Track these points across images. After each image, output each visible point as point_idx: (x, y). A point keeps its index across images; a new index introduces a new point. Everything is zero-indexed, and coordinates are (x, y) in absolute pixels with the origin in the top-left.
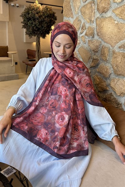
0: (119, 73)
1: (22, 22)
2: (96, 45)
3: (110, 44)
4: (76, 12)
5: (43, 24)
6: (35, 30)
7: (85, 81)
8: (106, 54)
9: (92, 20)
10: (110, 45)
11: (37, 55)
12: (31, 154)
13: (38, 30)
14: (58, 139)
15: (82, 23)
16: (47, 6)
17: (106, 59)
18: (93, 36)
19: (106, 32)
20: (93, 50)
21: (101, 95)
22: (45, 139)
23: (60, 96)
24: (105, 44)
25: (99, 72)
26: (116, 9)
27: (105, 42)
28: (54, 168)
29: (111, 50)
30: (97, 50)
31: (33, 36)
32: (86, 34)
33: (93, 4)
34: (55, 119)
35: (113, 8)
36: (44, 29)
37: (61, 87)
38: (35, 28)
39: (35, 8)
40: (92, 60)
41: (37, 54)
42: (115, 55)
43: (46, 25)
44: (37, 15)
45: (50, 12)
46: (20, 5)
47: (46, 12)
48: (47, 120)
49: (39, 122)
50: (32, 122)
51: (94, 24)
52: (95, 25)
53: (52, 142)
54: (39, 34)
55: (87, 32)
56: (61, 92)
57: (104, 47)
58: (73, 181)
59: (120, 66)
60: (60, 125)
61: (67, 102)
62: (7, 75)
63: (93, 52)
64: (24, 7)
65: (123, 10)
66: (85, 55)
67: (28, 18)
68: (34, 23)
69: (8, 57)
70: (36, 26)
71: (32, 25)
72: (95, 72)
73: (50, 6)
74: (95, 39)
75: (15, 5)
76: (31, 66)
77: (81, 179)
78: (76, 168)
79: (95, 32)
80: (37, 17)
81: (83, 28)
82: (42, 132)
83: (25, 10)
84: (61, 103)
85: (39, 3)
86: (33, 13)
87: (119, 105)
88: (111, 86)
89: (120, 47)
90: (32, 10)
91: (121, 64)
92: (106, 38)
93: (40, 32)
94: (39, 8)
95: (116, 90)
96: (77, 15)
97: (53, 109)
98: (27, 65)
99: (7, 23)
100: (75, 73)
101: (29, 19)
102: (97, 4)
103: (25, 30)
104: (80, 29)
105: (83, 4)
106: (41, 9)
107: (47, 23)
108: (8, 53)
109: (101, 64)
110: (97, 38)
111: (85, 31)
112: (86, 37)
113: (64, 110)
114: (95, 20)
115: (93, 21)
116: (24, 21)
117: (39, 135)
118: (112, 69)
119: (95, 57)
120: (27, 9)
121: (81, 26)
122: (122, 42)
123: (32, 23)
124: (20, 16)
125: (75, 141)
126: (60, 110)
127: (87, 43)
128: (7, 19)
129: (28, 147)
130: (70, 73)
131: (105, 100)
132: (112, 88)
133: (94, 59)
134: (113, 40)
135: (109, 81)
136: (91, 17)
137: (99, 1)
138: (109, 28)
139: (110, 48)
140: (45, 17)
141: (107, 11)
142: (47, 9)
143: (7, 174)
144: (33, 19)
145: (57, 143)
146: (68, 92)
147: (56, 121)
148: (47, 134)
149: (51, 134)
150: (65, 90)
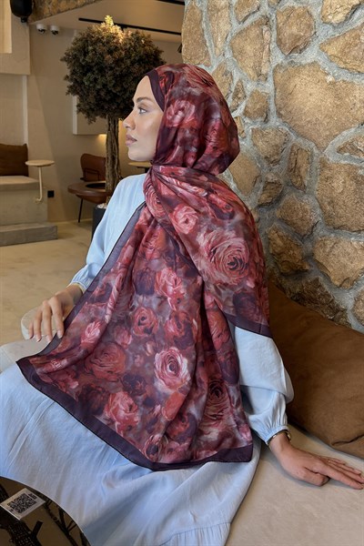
0: (338, 222)
1: (67, 77)
2: (273, 142)
3: (314, 141)
4: (217, 50)
5: (127, 84)
6: (104, 100)
7: (229, 253)
8: (303, 170)
9: (264, 71)
10: (313, 145)
11: (108, 172)
12: (87, 459)
13: (111, 101)
14: (160, 424)
15: (235, 82)
16: (137, 33)
17: (302, 183)
18: (266, 118)
19: (302, 107)
20: (266, 158)
21: (287, 284)
22: (124, 421)
23: (163, 299)
24: (300, 140)
25: (282, 220)
26: (329, 42)
27: (299, 135)
29: (315, 158)
30: (276, 157)
31: (98, 118)
32: (246, 113)
33: (265, 28)
34: (155, 367)
35: (322, 38)
37: (165, 271)
38: (102, 94)
39: (103, 38)
40: (262, 186)
41: (110, 168)
42: (327, 171)
44: (108, 56)
45: (146, 47)
46: (61, 28)
47: (135, 47)
48: (134, 367)
49: (112, 372)
50: (92, 370)
51: (267, 84)
52: (272, 87)
53: (146, 433)
54: (114, 112)
55: (250, 105)
56: (165, 288)
57: (295, 149)
58: (205, 531)
59: (341, 203)
60: (169, 386)
61: (182, 316)
62: (23, 228)
63: (265, 165)
64: (72, 35)
65: (348, 45)
66: (242, 171)
67: (83, 67)
68: (101, 80)
69: (27, 175)
70: (107, 89)
71: (94, 86)
72: (272, 220)
73: (146, 33)
74: (270, 127)
75: (49, 27)
76: (93, 202)
77: (228, 525)
78: (214, 494)
79: (272, 107)
80: (111, 62)
81: (238, 94)
82: (119, 402)
83: (75, 44)
84: (164, 318)
85: (115, 24)
86: (99, 50)
87: (339, 314)
88: (317, 258)
89: (340, 150)
90: (94, 44)
91: (343, 197)
92: (303, 123)
93: (119, 105)
94: (114, 38)
95: (331, 270)
96: (222, 59)
97: (147, 335)
98: (83, 198)
99: (25, 79)
100: (200, 224)
101: (87, 69)
102: (278, 28)
103: (75, 99)
104: (230, 98)
105: (236, 27)
106: (121, 41)
108: (27, 163)
109: (287, 197)
110: (278, 124)
111: (244, 103)
112: (247, 120)
113: (176, 342)
114: (271, 73)
115: (267, 74)
116: (72, 74)
117: (108, 410)
118: (319, 211)
119: (271, 177)
120: (81, 40)
121: (233, 90)
122: (346, 136)
123: (96, 80)
124: (61, 60)
125: (213, 423)
126: (164, 339)
127: (248, 138)
128: (24, 67)
130: (187, 222)
131: (300, 298)
132: (318, 264)
133: (269, 183)
134: (322, 128)
135: (309, 245)
136: (260, 63)
137: (281, 19)
138: (311, 95)
139: (312, 152)
140: (131, 62)
141: (305, 48)
142: (138, 39)
143: (19, 512)
144: (98, 69)
145: (157, 436)
146: (182, 286)
147: (158, 372)
148: (131, 407)
149: (142, 408)
150: (176, 281)
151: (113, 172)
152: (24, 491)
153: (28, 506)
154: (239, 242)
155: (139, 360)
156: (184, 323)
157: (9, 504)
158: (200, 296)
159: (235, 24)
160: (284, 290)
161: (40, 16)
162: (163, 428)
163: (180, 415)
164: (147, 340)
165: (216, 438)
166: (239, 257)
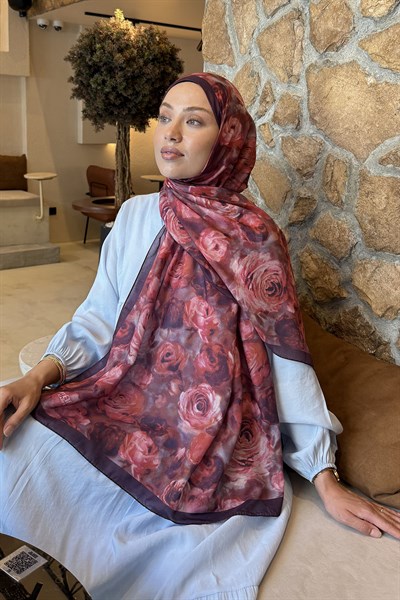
0: (380, 244)
1: (72, 78)
2: (306, 153)
3: (352, 151)
4: (243, 49)
5: (139, 86)
6: (114, 105)
7: (266, 277)
8: (340, 184)
9: (295, 72)
10: (352, 155)
11: (118, 186)
12: (97, 507)
13: (123, 105)
14: (183, 468)
15: (263, 83)
16: (151, 28)
17: (339, 199)
18: (298, 124)
19: (339, 112)
20: (298, 170)
21: (323, 313)
22: (142, 464)
23: (193, 331)
24: (337, 150)
25: (316, 240)
26: (370, 39)
27: (335, 144)
28: (171, 551)
29: (354, 170)
30: (309, 169)
31: (106, 125)
32: (275, 119)
33: (297, 23)
34: (179, 408)
35: (362, 34)
36: (141, 102)
37: (195, 300)
38: (112, 97)
39: (112, 34)
40: (293, 202)
41: (120, 181)
42: (367, 186)
43: (147, 87)
44: (119, 55)
45: (161, 45)
46: (65, 24)
47: (148, 45)
48: (154, 408)
49: (128, 415)
50: (104, 411)
51: (299, 87)
52: (305, 90)
53: (166, 478)
54: (125, 118)
55: (280, 111)
56: (195, 319)
57: (331, 160)
58: (230, 594)
59: (383, 221)
60: (196, 427)
61: (216, 349)
62: (21, 249)
63: (297, 178)
64: (77, 31)
65: (392, 42)
66: (271, 185)
67: (90, 67)
68: (110, 82)
69: (26, 190)
70: (117, 93)
71: (102, 89)
72: (305, 240)
73: (161, 29)
74: (303, 135)
75: (51, 22)
76: (100, 220)
77: (256, 588)
79: (305, 113)
80: (121, 61)
81: (266, 97)
82: (136, 443)
83: (80, 41)
84: (194, 352)
85: (126, 19)
86: (108, 49)
87: (381, 348)
88: (356, 284)
89: (382, 161)
90: (102, 41)
91: (386, 215)
92: (340, 130)
93: (130, 110)
94: (125, 34)
95: (372, 297)
96: (248, 58)
97: (172, 373)
98: (89, 215)
99: (23, 80)
100: (232, 249)
101: (94, 69)
102: (311, 23)
103: (80, 104)
104: (257, 103)
105: (264, 22)
106: (132, 38)
107: (153, 83)
108: (26, 176)
109: (322, 215)
110: (311, 132)
111: (273, 108)
112: (276, 127)
113: (207, 378)
114: (304, 74)
115: (299, 75)
116: (78, 75)
117: (124, 451)
118: (358, 231)
119: (303, 192)
120: (87, 37)
121: (260, 93)
122: (389, 145)
123: (104, 82)
124: (65, 59)
125: (241, 469)
126: (193, 376)
127: (278, 148)
128: (22, 67)
129: (88, 484)
130: (217, 248)
131: (337, 330)
132: (357, 290)
133: (301, 199)
134: (362, 136)
135: (347, 269)
136: (291, 62)
137: (315, 13)
138: (349, 98)
139: (351, 164)
140: (144, 62)
141: (342, 45)
142: (152, 36)
143: (18, 573)
144: (106, 70)
145: (181, 482)
146: (215, 316)
147: (182, 413)
148: (150, 449)
149: (163, 450)
150: (207, 310)
151: (124, 186)
152: (23, 549)
153: (28, 565)
154: (275, 265)
155: (161, 401)
156: (219, 356)
157: (6, 564)
158: (235, 326)
159: (262, 17)
160: (318, 320)
161: (41, 10)
162: (187, 472)
163: (206, 458)
164: (171, 378)
165: (244, 487)
166: (276, 281)
